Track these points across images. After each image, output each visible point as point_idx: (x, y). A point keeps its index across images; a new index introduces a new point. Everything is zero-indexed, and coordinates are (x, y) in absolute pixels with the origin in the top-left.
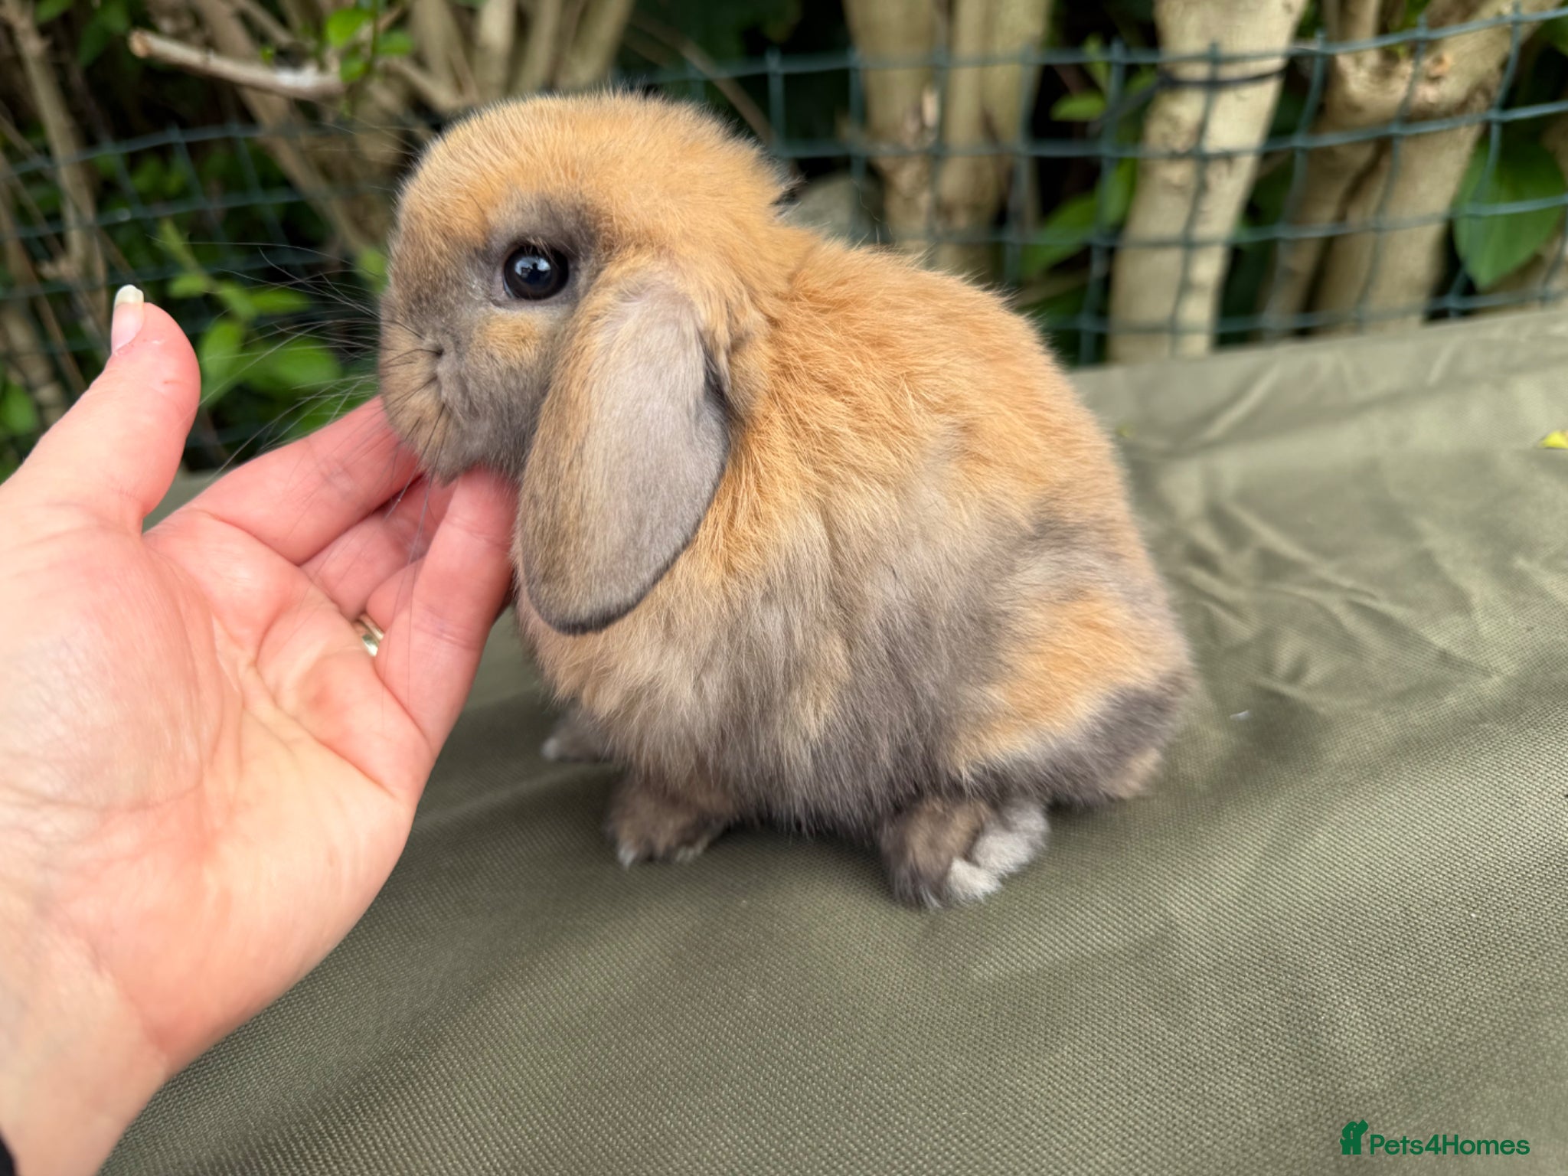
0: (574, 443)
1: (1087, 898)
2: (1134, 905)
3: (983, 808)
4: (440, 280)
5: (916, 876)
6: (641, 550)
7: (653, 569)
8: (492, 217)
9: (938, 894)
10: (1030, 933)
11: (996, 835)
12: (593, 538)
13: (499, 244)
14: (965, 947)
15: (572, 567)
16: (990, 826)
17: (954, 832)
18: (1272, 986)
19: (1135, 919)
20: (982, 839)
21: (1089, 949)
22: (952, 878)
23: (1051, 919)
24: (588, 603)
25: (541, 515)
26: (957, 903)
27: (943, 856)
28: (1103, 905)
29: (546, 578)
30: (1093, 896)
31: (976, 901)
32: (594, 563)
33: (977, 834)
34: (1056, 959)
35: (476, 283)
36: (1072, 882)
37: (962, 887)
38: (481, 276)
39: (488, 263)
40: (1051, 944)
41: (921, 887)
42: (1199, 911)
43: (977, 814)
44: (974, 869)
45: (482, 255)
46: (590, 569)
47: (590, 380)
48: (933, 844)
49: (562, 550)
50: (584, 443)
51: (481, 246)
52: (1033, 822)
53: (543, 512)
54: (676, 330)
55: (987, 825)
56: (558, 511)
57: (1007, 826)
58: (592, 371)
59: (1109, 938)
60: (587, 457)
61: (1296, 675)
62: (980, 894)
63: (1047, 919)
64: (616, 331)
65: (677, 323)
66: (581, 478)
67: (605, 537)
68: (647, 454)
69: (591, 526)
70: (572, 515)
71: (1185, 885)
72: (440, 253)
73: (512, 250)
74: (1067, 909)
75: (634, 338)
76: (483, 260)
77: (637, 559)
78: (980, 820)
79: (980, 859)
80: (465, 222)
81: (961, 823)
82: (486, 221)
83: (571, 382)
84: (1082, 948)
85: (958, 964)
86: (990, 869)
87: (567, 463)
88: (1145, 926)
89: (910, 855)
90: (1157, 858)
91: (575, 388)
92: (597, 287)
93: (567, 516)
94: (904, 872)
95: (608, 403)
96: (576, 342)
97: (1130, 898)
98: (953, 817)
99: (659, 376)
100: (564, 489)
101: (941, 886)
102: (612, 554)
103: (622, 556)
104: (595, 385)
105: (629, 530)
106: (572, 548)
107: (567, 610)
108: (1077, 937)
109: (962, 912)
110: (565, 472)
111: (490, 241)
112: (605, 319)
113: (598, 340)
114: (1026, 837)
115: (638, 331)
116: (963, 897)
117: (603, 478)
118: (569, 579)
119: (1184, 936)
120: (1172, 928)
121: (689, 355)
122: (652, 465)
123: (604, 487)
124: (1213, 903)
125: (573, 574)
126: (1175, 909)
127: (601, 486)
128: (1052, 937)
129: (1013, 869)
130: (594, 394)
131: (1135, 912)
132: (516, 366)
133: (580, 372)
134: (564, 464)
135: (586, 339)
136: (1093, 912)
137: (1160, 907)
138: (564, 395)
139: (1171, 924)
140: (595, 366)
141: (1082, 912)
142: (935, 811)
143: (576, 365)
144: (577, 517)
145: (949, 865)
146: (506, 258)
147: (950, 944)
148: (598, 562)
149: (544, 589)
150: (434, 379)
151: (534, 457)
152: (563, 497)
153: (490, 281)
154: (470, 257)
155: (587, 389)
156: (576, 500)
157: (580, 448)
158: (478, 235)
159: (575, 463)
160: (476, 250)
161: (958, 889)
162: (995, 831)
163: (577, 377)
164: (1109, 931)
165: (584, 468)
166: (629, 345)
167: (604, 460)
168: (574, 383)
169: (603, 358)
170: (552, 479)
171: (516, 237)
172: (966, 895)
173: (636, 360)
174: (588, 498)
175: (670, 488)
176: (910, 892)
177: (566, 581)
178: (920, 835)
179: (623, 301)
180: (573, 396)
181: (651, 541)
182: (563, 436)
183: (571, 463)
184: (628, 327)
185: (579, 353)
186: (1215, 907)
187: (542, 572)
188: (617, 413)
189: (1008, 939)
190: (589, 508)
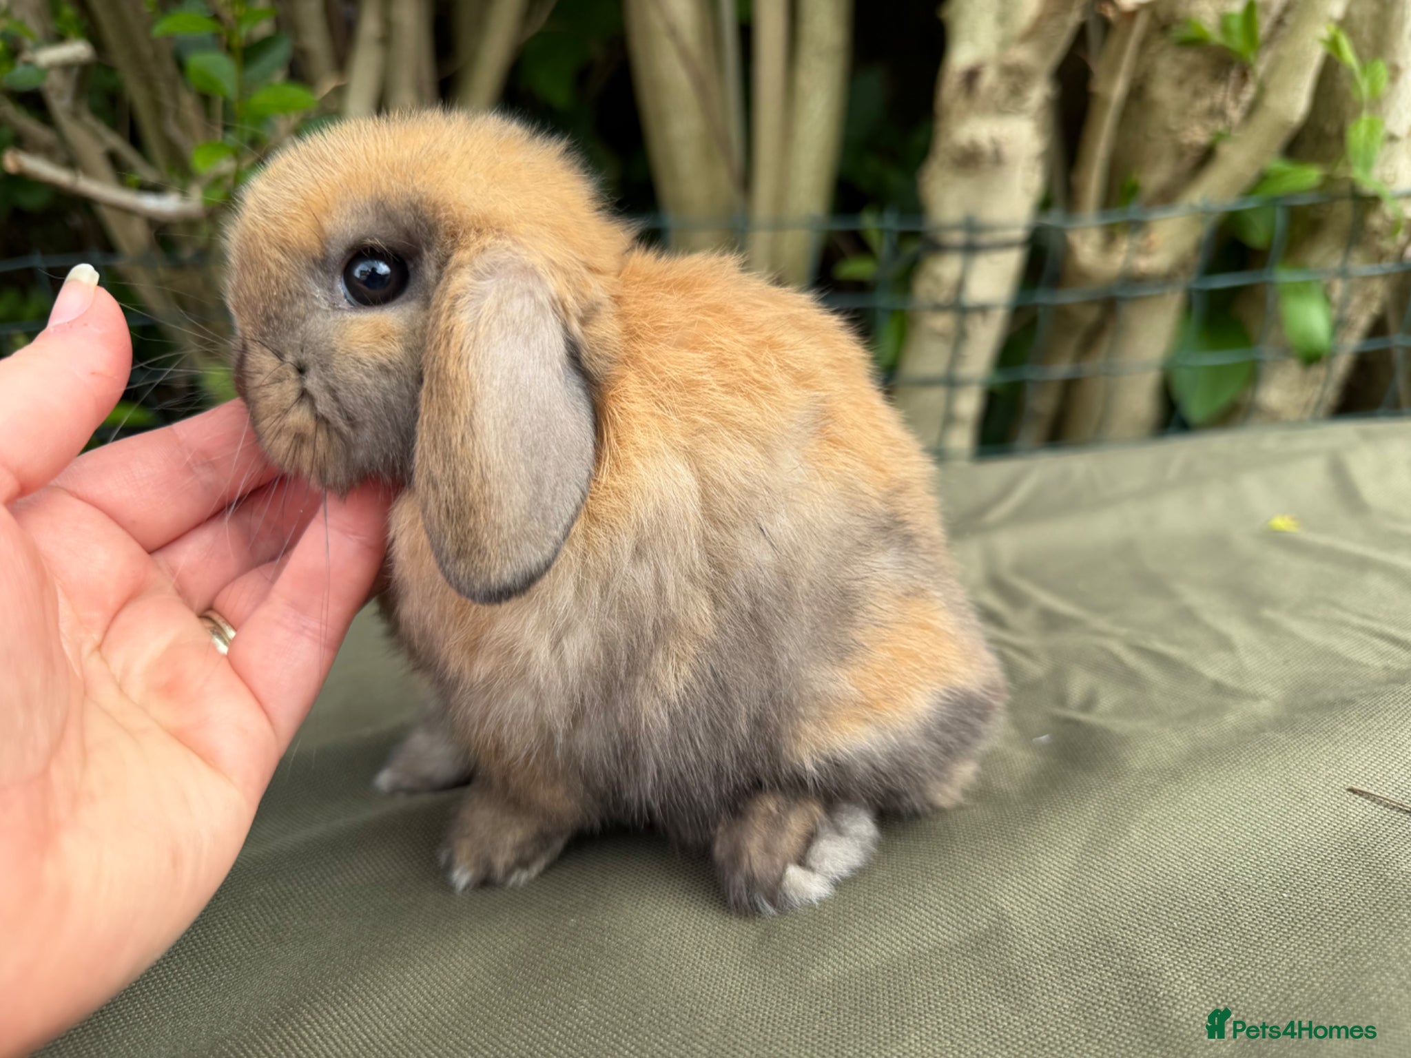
0: (463, 418)
1: (920, 897)
2: (966, 901)
3: (817, 810)
4: (284, 294)
5: (751, 882)
6: (545, 508)
7: (560, 526)
8: (327, 224)
9: (773, 902)
10: (866, 933)
11: (829, 839)
12: (500, 503)
13: (337, 251)
14: (802, 950)
15: (486, 535)
16: (824, 830)
17: (789, 835)
18: (1108, 968)
19: (967, 914)
20: (816, 844)
21: (925, 945)
22: (786, 883)
23: (886, 919)
24: (509, 566)
25: (442, 497)
26: (791, 908)
27: (778, 861)
28: (935, 903)
29: (461, 554)
30: (926, 895)
31: (810, 905)
32: (505, 526)
33: (810, 838)
34: (893, 956)
35: (318, 292)
36: (903, 883)
37: (796, 891)
38: (321, 285)
39: (327, 272)
40: (888, 942)
41: (756, 896)
42: (1029, 904)
43: (811, 816)
44: (810, 874)
45: (321, 264)
46: (504, 535)
47: (465, 357)
48: (768, 850)
49: (472, 520)
50: (471, 415)
51: (318, 254)
52: (862, 826)
53: (445, 491)
54: (533, 301)
55: (820, 829)
56: (460, 488)
57: (839, 831)
58: (465, 348)
59: (944, 933)
60: (478, 428)
61: (1089, 704)
62: (814, 898)
63: (882, 920)
64: (478, 309)
65: (531, 293)
66: (476, 449)
67: (511, 501)
68: (532, 418)
69: (496, 494)
70: (475, 487)
71: (1013, 880)
72: (281, 266)
73: (349, 257)
74: (900, 908)
75: (498, 311)
76: (322, 269)
77: (544, 518)
78: (814, 822)
79: (813, 863)
80: (301, 232)
81: (796, 824)
82: (320, 228)
83: (446, 361)
84: (919, 945)
85: (796, 967)
86: (825, 875)
87: (459, 440)
88: (978, 920)
89: (746, 861)
90: (983, 857)
91: (452, 367)
92: (449, 273)
93: (470, 487)
94: (739, 880)
95: (487, 373)
96: (442, 325)
97: (961, 895)
98: (788, 818)
99: (527, 340)
100: (462, 463)
101: (775, 893)
102: (521, 517)
103: (530, 518)
104: (471, 360)
105: (531, 493)
106: (482, 518)
107: (489, 578)
108: (913, 935)
109: (796, 918)
110: (459, 446)
111: (327, 250)
112: (466, 299)
113: (463, 319)
114: (858, 842)
115: (499, 305)
116: (798, 903)
117: (497, 446)
118: (485, 548)
119: (1017, 927)
120: (1005, 921)
121: (549, 323)
122: (538, 428)
123: (500, 454)
124: (1041, 896)
125: (488, 542)
126: (1005, 902)
127: (498, 454)
128: (889, 936)
129: (846, 872)
130: (472, 369)
131: (967, 908)
132: (385, 361)
133: (454, 350)
134: (456, 441)
135: (452, 319)
136: (926, 910)
137: (991, 902)
138: (442, 376)
139: (1002, 917)
140: (467, 343)
141: (916, 911)
142: (770, 812)
143: (448, 343)
144: (481, 487)
145: (784, 871)
146: (343, 266)
147: (787, 949)
148: (509, 526)
149: (461, 565)
150: (304, 394)
151: (423, 441)
152: (462, 472)
153: (331, 289)
154: (308, 268)
155: (464, 365)
156: (477, 470)
157: (470, 422)
158: (316, 244)
159: (467, 437)
160: (314, 260)
161: (791, 893)
162: (828, 835)
163: (452, 356)
164: (943, 927)
165: (478, 439)
166: (494, 318)
167: (495, 428)
168: (450, 362)
169: (472, 336)
170: (448, 457)
171: (352, 243)
172: (801, 900)
173: (504, 332)
174: (488, 467)
175: (559, 447)
176: (745, 900)
177: (482, 552)
178: (756, 838)
179: (479, 279)
180: (452, 374)
181: (553, 500)
182: (450, 413)
183: (463, 438)
184: (490, 302)
185: (449, 333)
186: (1044, 900)
187: (455, 548)
188: (496, 383)
189: (845, 940)
190: (490, 476)
